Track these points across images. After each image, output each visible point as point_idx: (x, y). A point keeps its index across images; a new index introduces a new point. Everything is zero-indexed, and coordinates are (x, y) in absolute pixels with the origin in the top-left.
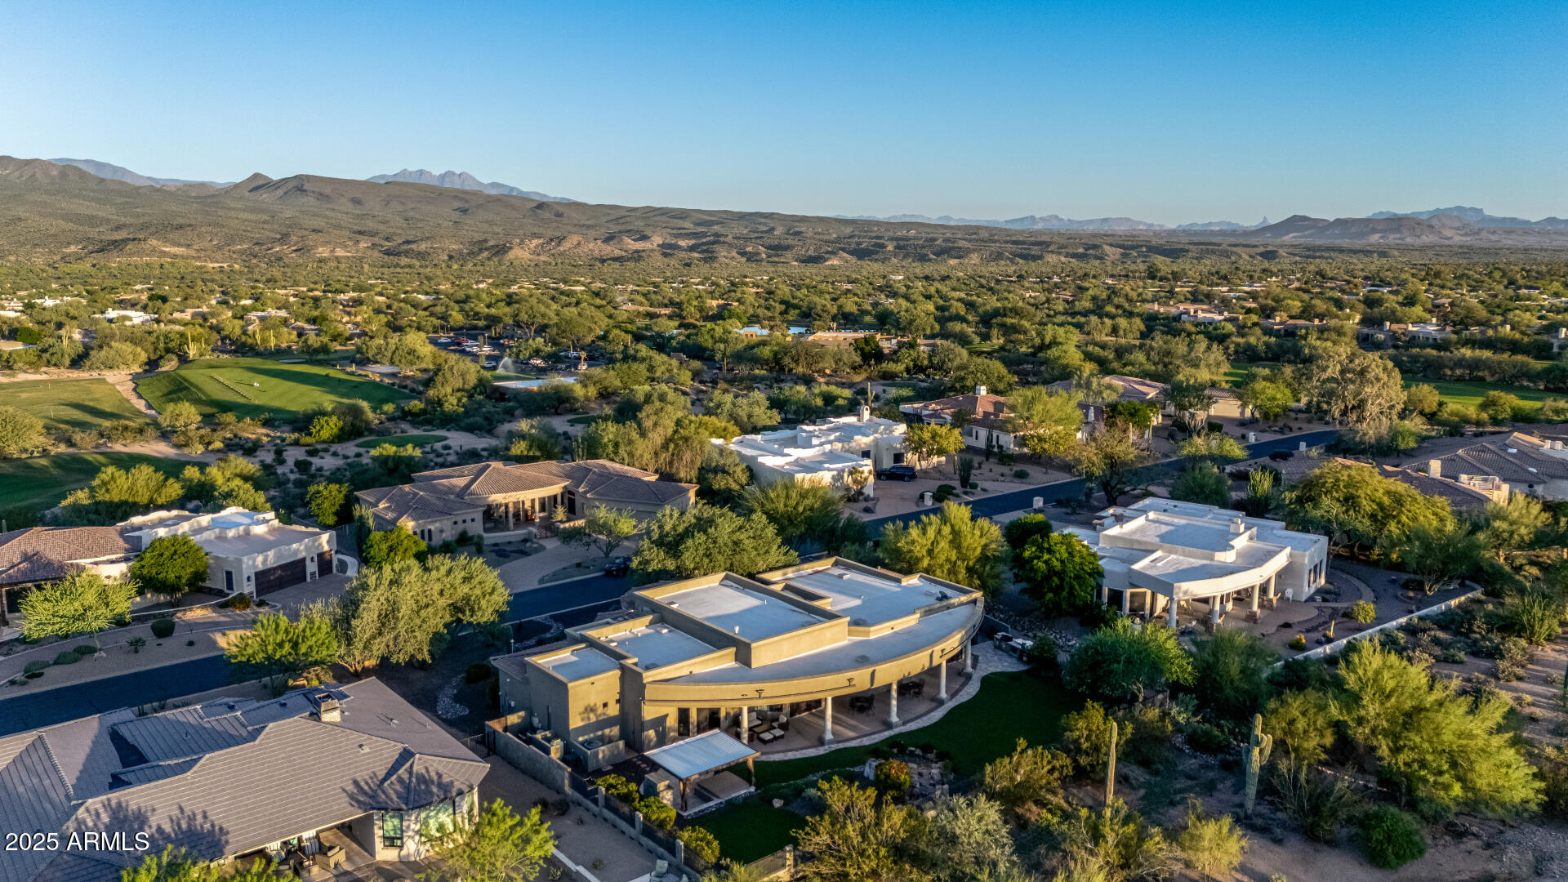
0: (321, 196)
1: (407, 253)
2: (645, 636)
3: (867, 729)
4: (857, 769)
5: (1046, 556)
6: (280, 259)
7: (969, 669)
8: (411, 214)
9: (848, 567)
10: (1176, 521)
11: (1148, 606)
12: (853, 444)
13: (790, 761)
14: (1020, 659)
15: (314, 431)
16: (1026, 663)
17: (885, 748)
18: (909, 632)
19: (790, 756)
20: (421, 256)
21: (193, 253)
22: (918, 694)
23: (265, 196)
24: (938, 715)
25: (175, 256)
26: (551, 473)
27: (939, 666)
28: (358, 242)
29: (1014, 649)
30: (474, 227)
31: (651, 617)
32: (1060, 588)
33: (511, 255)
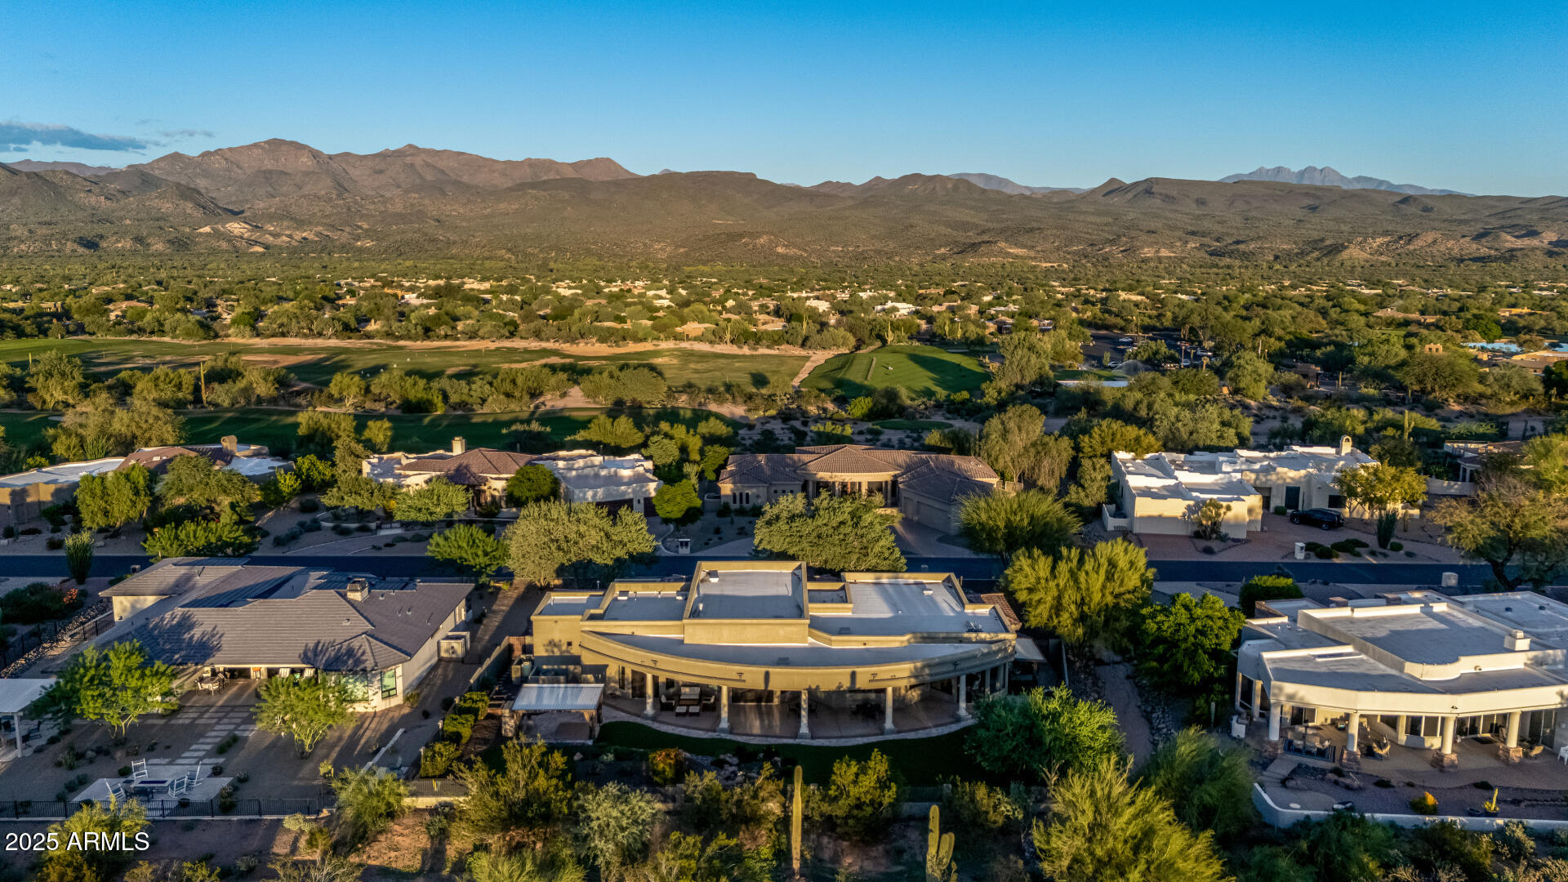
0: (1168, 199)
1: (1231, 254)
2: (662, 599)
6: (1106, 259)
7: (962, 712)
8: (1254, 213)
9: (953, 585)
10: (1470, 620)
15: (849, 408)
20: (1245, 256)
21: (1032, 254)
23: (1116, 200)
25: (1017, 257)
28: (1187, 242)
30: (1318, 227)
31: (683, 584)
33: (1345, 255)
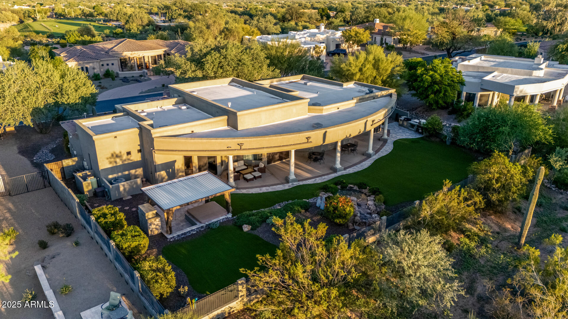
2: (170, 111)
3: (318, 172)
4: (311, 201)
5: (431, 73)
7: (386, 136)
9: (311, 80)
10: (497, 60)
11: (489, 102)
12: (316, 38)
13: (264, 193)
14: (417, 131)
15: (67, 38)
16: (422, 133)
17: (332, 185)
18: (349, 111)
19: (264, 190)
22: (353, 151)
24: (367, 164)
26: (159, 44)
27: (370, 131)
29: (413, 126)
31: (176, 99)
32: (439, 91)
